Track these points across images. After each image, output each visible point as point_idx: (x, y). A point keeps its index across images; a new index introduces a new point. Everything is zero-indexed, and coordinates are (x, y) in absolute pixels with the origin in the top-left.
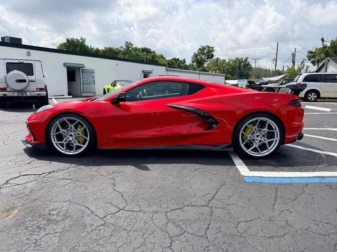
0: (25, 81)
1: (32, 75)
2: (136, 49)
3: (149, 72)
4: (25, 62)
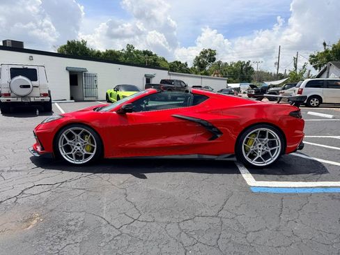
1: (36, 80)
2: (138, 52)
3: (152, 77)
4: (29, 68)
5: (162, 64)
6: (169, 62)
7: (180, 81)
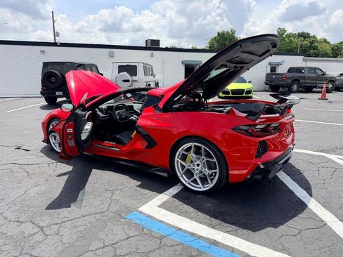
0: (128, 81)
1: (136, 75)
2: (289, 36)
3: (279, 64)
4: (132, 64)
5: (322, 47)
6: (332, 43)
7: (315, 69)
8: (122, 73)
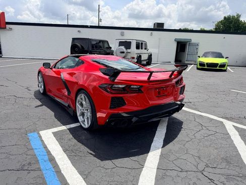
0: (124, 52)
1: (130, 49)
4: (128, 41)
8: (121, 47)
